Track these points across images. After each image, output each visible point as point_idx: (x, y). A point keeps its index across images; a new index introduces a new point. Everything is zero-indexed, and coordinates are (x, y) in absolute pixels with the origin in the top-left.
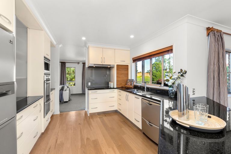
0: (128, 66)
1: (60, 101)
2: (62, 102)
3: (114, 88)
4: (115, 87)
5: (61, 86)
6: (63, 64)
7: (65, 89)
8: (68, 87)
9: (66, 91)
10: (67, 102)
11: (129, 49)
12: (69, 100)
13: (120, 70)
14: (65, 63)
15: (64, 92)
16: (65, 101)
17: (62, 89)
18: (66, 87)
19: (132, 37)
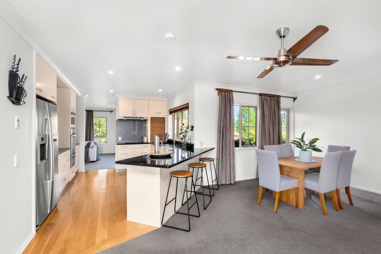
0: (164, 118)
1: (85, 161)
2: (87, 161)
3: (147, 143)
4: (149, 142)
5: (87, 142)
6: (90, 113)
7: (91, 146)
8: (95, 144)
9: (93, 148)
10: (94, 162)
11: (166, 99)
12: (97, 160)
13: (155, 123)
14: (92, 111)
15: (90, 149)
16: (91, 160)
17: (88, 146)
18: (92, 144)
19: (160, 90)
